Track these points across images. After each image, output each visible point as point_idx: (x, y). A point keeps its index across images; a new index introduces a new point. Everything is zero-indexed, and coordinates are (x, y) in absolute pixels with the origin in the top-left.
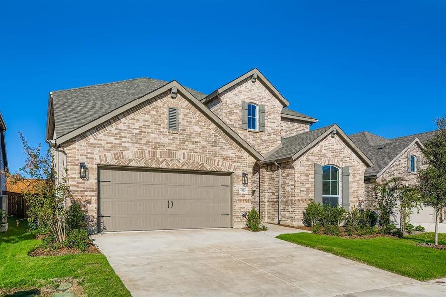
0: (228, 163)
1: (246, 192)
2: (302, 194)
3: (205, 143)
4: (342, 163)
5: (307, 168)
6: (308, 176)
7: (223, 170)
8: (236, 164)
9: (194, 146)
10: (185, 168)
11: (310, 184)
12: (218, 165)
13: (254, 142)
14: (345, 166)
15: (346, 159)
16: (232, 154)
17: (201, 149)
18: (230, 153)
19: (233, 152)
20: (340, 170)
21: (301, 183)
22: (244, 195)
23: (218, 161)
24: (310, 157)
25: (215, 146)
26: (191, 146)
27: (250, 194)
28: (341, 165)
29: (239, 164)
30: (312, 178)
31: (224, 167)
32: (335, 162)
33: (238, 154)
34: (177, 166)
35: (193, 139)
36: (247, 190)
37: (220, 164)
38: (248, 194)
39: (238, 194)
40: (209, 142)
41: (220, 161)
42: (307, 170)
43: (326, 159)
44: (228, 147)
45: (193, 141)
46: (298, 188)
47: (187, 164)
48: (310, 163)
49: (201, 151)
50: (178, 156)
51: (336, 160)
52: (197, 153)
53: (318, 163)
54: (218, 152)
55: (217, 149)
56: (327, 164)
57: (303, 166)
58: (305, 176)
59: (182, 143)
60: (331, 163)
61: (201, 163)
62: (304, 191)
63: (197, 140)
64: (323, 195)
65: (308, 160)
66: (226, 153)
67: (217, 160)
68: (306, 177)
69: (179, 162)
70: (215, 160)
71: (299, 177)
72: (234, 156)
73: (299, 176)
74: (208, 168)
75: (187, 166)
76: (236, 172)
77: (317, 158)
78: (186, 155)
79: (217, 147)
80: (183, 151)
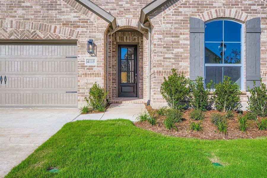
0: (68, 29)
1: (95, 64)
2: (167, 63)
3: (38, 7)
4: (244, 14)
5: (177, 26)
6: (178, 37)
7: (61, 38)
8: (80, 30)
9: (24, 12)
10: (13, 37)
11: (182, 48)
12: (55, 31)
13: (129, 5)
14: (252, 18)
15: (253, 7)
16: (74, 17)
17: (33, 15)
18: (72, 17)
19: (75, 14)
20: (243, 26)
21: (164, 47)
22: (91, 68)
23: (56, 27)
24: (181, 10)
25: (51, 10)
26: (20, 12)
27: (100, 67)
28: (243, 16)
29: (85, 30)
30: (186, 39)
31: (63, 34)
32: (231, 13)
33: (83, 17)
34: (3, 36)
35: (23, 4)
36: (96, 61)
37: (57, 30)
38: (98, 67)
39: (83, 67)
40: (43, 6)
41: (58, 27)
42: (175, 28)
43: (213, 10)
44: (68, 9)
45: (23, 7)
46: (160, 54)
47: (16, 33)
48: (180, 18)
49: (33, 17)
50: (4, 24)
51: (234, 10)
52: (29, 19)
53: (197, 17)
54: (56, 17)
55: (53, 13)
56: (215, 16)
57: (168, 23)
58: (172, 37)
59: (9, 9)
60: (222, 15)
61: (33, 30)
62: (170, 58)
63: (28, 4)
64: (207, 65)
65: (178, 13)
66: (66, 17)
67: (53, 27)
68: (173, 39)
69: (6, 32)
70: (51, 26)
71: (160, 39)
72: (77, 19)
73: (161, 36)
74: (42, 36)
75: (15, 35)
76: (80, 40)
77: (196, 10)
78: (14, 23)
79: (53, 11)
80: (11, 19)
